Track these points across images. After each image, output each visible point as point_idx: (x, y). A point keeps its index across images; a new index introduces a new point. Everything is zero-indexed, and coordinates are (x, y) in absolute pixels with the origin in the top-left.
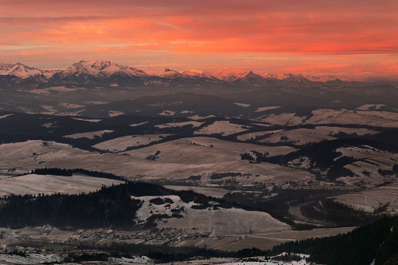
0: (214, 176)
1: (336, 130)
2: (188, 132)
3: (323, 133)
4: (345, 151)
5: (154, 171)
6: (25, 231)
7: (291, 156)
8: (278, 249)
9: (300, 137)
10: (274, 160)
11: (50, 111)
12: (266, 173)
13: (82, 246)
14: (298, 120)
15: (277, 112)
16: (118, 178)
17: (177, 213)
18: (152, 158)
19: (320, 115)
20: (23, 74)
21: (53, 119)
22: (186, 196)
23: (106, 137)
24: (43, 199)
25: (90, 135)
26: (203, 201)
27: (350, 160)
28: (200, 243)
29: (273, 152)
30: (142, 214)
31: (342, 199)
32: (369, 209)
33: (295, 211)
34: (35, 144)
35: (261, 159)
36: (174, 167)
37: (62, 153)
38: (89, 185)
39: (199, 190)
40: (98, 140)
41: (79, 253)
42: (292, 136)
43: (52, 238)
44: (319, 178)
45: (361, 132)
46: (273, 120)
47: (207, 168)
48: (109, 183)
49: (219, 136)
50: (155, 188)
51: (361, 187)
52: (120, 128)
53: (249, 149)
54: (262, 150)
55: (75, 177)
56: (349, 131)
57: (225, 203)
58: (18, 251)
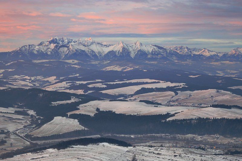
6: (205, 137)
11: (221, 74)
13: (235, 146)
20: (207, 54)
21: (222, 78)
24: (215, 120)
34: (213, 91)
37: (226, 96)
38: (240, 114)
41: (233, 150)
43: (219, 141)
55: (233, 110)
58: (201, 147)
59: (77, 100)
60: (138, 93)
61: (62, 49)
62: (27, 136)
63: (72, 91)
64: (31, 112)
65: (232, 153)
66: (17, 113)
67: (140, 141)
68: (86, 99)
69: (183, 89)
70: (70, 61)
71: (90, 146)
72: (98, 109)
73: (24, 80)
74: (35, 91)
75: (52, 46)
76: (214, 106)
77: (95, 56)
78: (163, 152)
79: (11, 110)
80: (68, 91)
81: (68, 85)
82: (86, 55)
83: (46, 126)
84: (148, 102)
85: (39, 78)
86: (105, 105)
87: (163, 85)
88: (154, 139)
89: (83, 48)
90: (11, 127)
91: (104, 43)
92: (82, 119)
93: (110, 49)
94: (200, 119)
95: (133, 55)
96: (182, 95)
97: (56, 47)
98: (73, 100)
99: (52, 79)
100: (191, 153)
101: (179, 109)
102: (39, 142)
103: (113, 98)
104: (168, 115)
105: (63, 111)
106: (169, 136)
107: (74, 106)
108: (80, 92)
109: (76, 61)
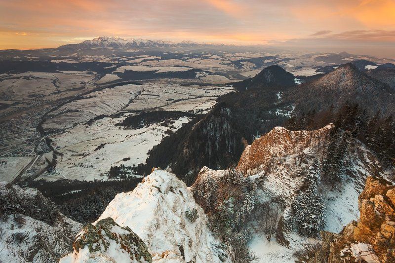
0: (213, 68)
1: (241, 58)
2: (207, 58)
3: (238, 59)
4: (242, 63)
5: (200, 66)
6: (172, 79)
7: (230, 63)
8: (226, 84)
9: (233, 59)
10: (226, 64)
11: (177, 52)
12: (225, 67)
13: (184, 83)
14: (232, 55)
15: (228, 53)
16: (190, 67)
17: (205, 76)
18: (199, 63)
19: (237, 54)
20: (171, 44)
22: (207, 72)
23: (189, 59)
24: (176, 72)
25: (186, 58)
26: (210, 73)
27: (243, 65)
28: (209, 82)
29: (226, 62)
30: (197, 76)
31: (241, 74)
32: (247, 76)
33: (230, 76)
34: (174, 60)
35: (224, 64)
36: (204, 65)
37: (179, 62)
38: (186, 69)
39: (210, 71)
40: (187, 59)
42: (231, 59)
43: (178, 81)
44: (236, 68)
45: (246, 58)
46: (227, 55)
47: (211, 66)
48: (190, 69)
49: (214, 59)
50: (200, 70)
51: (245, 71)
52: (193, 56)
53: (221, 62)
54: (224, 62)
55: (183, 67)
56: (244, 58)
57: (215, 74)
58: (170, 83)
59: (115, 66)
60: (142, 62)
61: (105, 42)
62: (95, 84)
63: (112, 62)
64: (95, 73)
65: (183, 86)
66: (88, 73)
67: (146, 82)
68: (119, 65)
69: (161, 59)
70: (110, 48)
71: (124, 86)
72: (125, 70)
73: (88, 58)
74: (95, 63)
75: (100, 40)
76: (175, 66)
77: (121, 45)
78: (155, 86)
79: (84, 72)
80: (110, 62)
81: (110, 59)
82: (117, 45)
83: (102, 79)
84: (147, 65)
85: (95, 56)
86: (128, 68)
87: (153, 58)
88: (151, 81)
89: (115, 42)
90: (86, 80)
91: (125, 39)
92: (119, 74)
93: (128, 42)
94: (169, 72)
95: (138, 45)
96: (161, 62)
97: (102, 41)
98: (113, 66)
99: (102, 57)
100: (167, 86)
101: (160, 68)
102: (101, 86)
103: (132, 64)
104: (156, 71)
105: (110, 71)
106: (157, 80)
107: (114, 69)
108: (116, 62)
109: (112, 48)
